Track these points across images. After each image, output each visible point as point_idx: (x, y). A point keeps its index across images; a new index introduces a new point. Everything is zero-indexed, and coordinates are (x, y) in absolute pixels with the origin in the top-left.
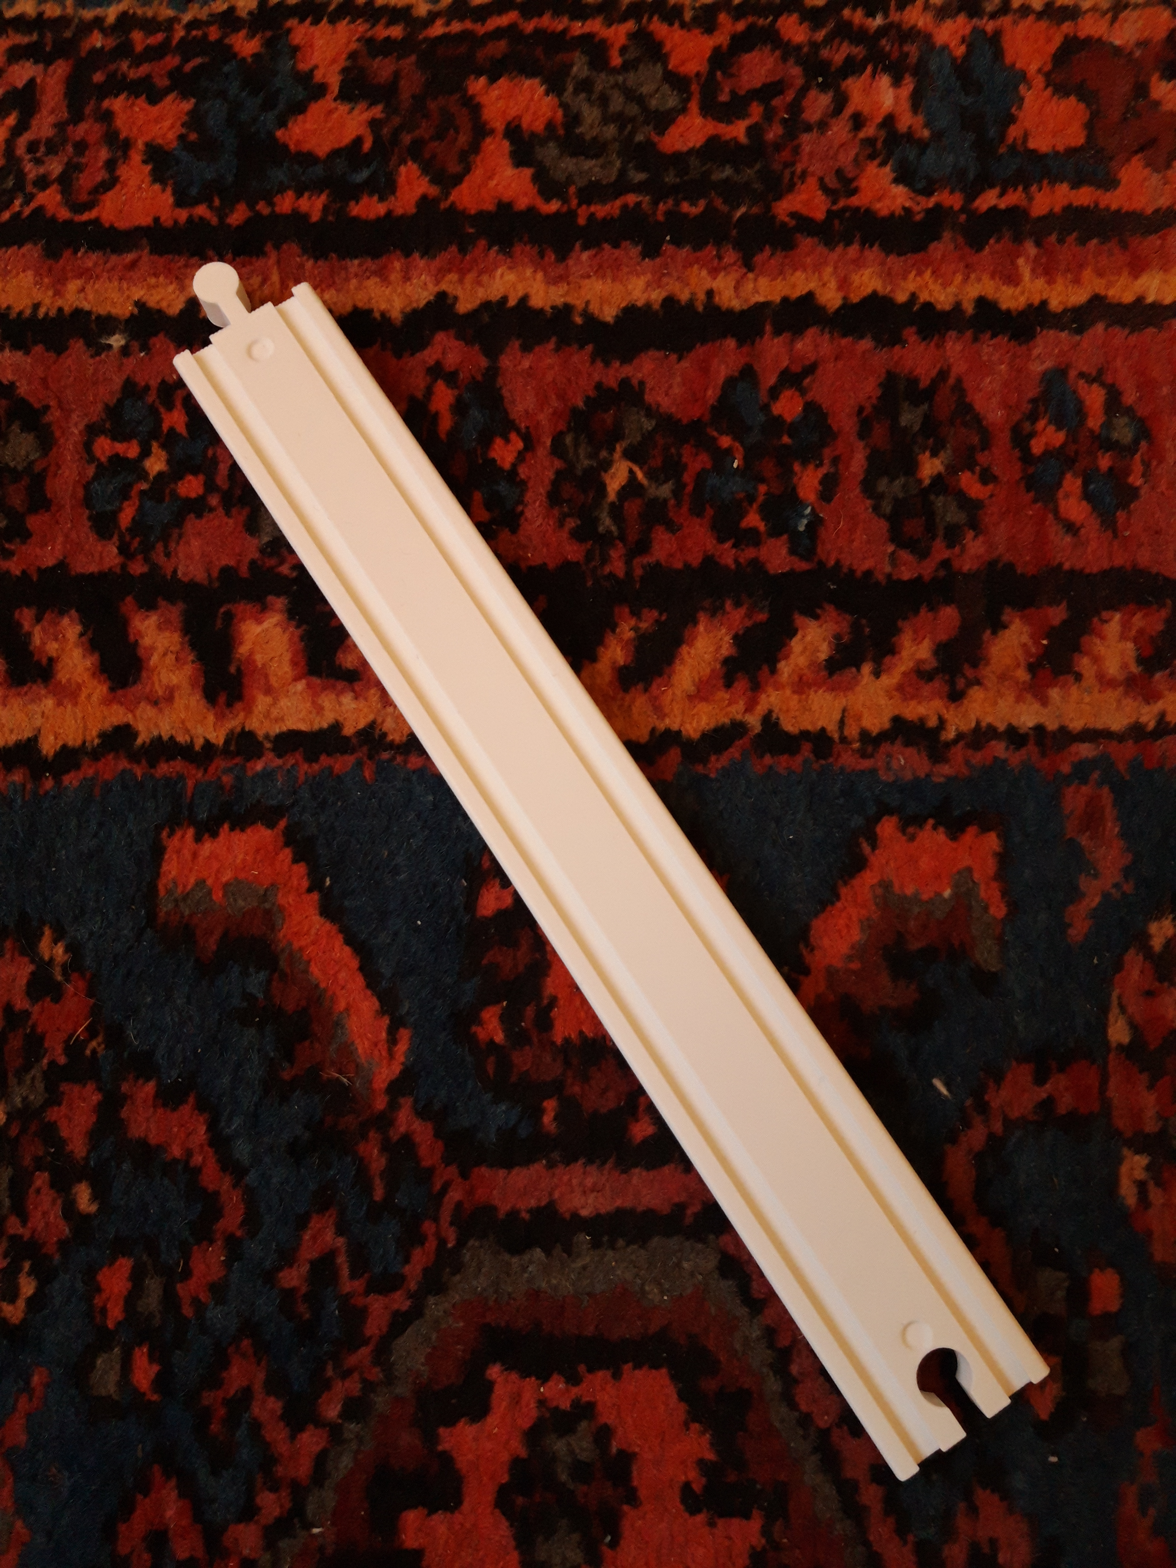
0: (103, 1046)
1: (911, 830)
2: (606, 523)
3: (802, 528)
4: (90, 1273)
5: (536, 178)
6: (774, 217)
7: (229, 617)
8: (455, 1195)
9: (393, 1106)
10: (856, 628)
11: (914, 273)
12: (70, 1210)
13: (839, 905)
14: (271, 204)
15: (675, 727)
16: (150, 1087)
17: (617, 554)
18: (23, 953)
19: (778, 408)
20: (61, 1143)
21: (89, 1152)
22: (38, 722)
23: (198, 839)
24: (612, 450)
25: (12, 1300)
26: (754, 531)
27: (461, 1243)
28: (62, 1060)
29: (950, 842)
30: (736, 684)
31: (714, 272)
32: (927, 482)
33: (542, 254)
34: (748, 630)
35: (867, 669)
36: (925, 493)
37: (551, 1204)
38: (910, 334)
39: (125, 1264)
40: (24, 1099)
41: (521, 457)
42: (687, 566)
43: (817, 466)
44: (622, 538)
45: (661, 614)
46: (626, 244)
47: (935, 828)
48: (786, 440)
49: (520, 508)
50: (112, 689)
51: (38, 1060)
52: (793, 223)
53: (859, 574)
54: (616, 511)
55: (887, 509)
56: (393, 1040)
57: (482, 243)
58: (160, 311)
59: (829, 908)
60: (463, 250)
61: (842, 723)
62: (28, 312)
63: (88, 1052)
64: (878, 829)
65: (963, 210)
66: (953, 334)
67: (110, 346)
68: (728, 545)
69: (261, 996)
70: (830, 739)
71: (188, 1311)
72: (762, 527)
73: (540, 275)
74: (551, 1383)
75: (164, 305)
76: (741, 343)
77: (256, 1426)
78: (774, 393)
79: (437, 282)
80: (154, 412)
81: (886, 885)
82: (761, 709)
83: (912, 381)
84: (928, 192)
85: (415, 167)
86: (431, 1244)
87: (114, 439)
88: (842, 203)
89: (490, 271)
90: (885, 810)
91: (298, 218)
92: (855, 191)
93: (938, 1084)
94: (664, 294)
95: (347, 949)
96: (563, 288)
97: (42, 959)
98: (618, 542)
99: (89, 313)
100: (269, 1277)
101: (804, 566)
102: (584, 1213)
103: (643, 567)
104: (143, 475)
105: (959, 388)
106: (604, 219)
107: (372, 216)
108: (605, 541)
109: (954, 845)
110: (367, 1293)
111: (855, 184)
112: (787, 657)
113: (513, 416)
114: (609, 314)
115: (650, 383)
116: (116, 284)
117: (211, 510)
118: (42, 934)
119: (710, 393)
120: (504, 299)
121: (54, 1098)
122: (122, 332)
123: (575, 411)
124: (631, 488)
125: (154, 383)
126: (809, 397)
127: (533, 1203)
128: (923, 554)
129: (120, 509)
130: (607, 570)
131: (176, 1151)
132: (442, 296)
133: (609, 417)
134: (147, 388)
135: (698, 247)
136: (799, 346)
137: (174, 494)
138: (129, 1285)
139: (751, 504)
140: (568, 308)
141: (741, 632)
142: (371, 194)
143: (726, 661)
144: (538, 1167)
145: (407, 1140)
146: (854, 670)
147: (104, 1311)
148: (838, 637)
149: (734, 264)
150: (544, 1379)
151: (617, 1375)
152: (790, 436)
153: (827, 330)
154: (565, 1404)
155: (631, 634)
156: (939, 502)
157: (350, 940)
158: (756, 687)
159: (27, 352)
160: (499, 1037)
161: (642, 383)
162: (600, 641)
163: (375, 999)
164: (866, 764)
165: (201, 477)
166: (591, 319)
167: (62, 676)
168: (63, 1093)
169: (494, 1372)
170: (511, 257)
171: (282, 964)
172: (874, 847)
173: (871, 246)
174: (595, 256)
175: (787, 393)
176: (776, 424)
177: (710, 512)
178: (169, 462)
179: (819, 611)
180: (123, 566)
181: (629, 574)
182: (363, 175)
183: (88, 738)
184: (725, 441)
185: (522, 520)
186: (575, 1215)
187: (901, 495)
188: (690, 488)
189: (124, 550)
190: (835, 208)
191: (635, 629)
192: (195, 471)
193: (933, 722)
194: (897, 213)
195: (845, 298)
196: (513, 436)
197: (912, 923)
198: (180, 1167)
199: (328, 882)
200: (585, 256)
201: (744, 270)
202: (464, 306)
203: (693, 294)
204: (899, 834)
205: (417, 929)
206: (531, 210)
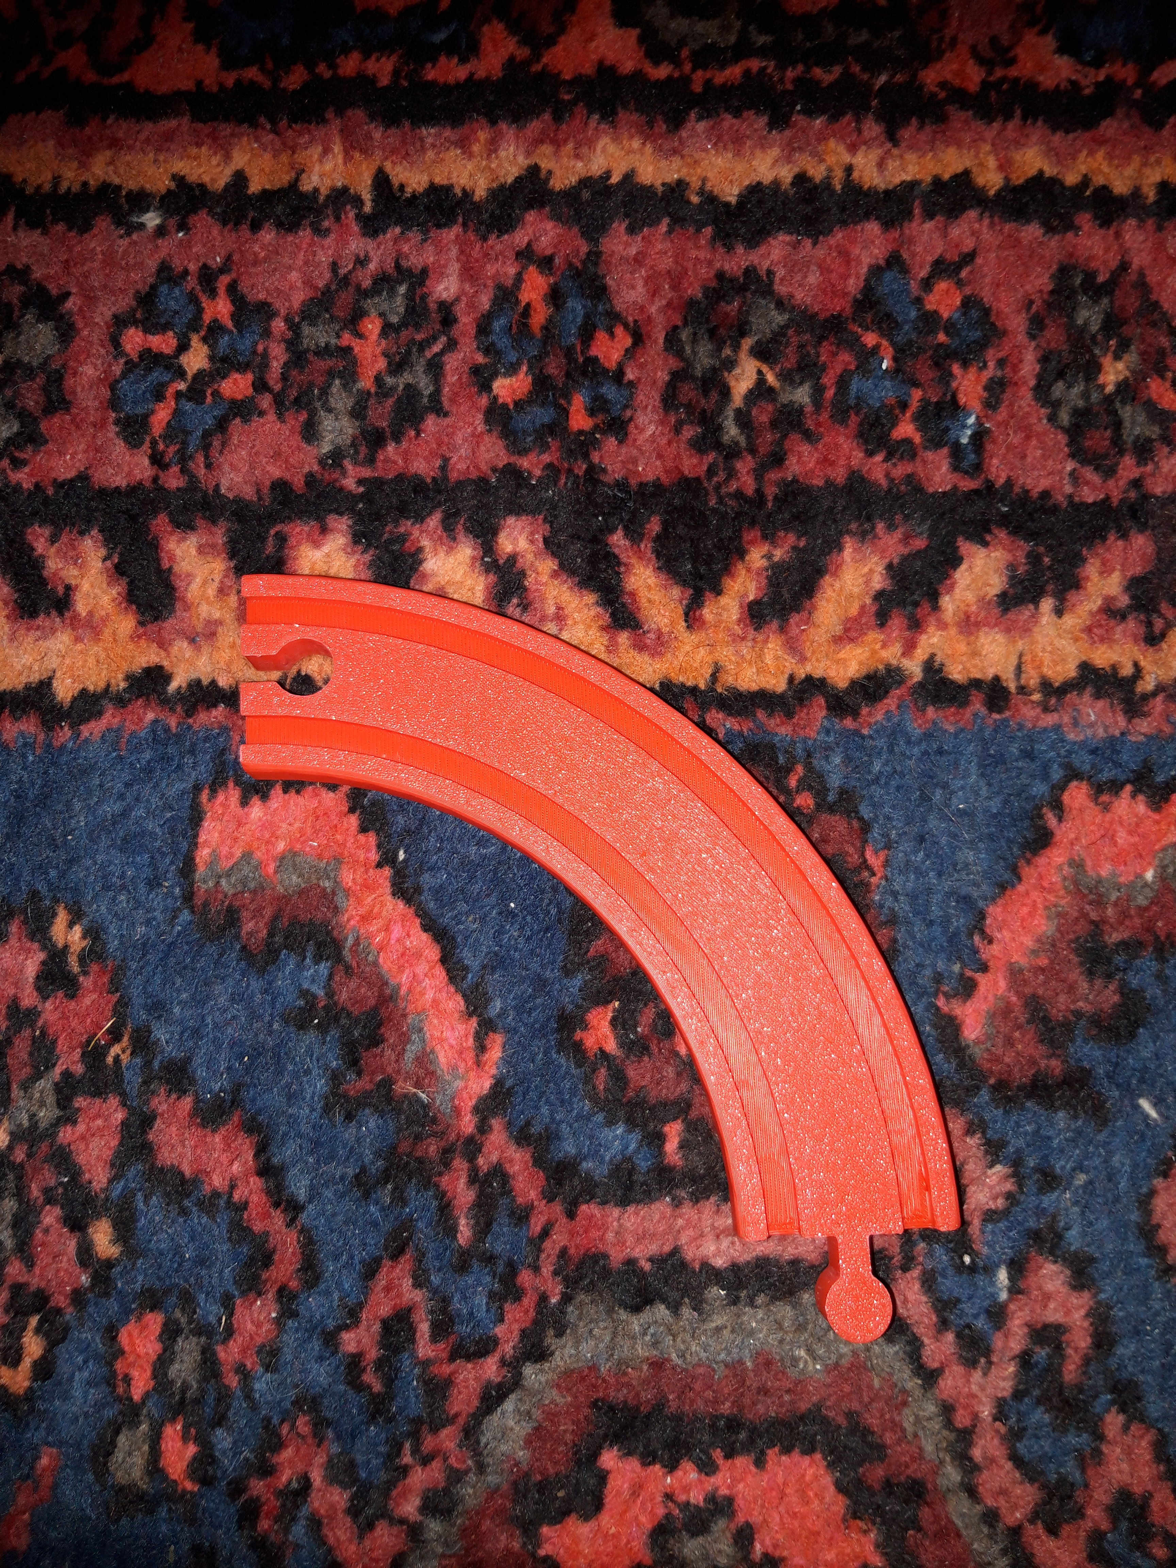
0: (129, 1052)
1: (1105, 798)
2: (732, 431)
3: (965, 441)
4: (111, 1333)
5: (641, 40)
6: (921, 87)
7: (282, 539)
8: (558, 1239)
9: (483, 1128)
10: (1034, 559)
11: (1085, 152)
12: (85, 1253)
13: (1021, 888)
14: (333, 66)
15: (818, 673)
16: (187, 1102)
17: (744, 466)
18: (32, 937)
19: (932, 302)
20: (75, 1173)
21: (110, 1181)
22: (53, 662)
23: (244, 802)
24: (737, 348)
25: (15, 1362)
26: (908, 441)
27: (567, 1299)
28: (79, 1069)
29: (1150, 813)
30: (890, 623)
31: (853, 148)
32: (1110, 389)
33: (651, 124)
34: (905, 559)
35: (1047, 604)
36: (1108, 400)
37: (676, 1251)
38: (1084, 219)
39: (155, 1321)
40: (32, 1116)
41: (630, 353)
42: (829, 483)
43: (980, 369)
44: (753, 451)
45: (799, 538)
46: (750, 114)
47: (1134, 796)
48: (942, 337)
49: (629, 413)
50: (141, 623)
51: (50, 1066)
52: (942, 95)
53: (1035, 494)
54: (743, 419)
55: (1065, 417)
56: (482, 1048)
57: (580, 109)
58: (202, 186)
59: (1008, 893)
60: (558, 118)
61: (1019, 669)
62: (47, 187)
63: (110, 1060)
64: (1066, 798)
65: (1137, 85)
66: (1132, 222)
67: (142, 226)
68: (879, 458)
69: (321, 993)
70: (1005, 690)
71: (233, 1381)
72: (917, 439)
73: (649, 148)
74: (679, 1473)
75: (206, 179)
76: (888, 224)
77: (315, 1524)
78: (927, 284)
79: (528, 154)
80: (193, 299)
81: (1078, 865)
82: (921, 654)
83: (1090, 276)
84: (1097, 64)
85: (501, 26)
86: (528, 1301)
87: (146, 331)
88: (999, 73)
89: (591, 143)
90: (1073, 774)
91: (364, 81)
92: (1012, 62)
93: (1145, 1104)
94: (796, 170)
95: (425, 936)
96: (677, 162)
97: (54, 945)
98: (745, 454)
99: (119, 188)
100: (330, 1339)
101: (968, 484)
102: (719, 1262)
103: (778, 484)
104: (181, 373)
105: (1142, 285)
106: (724, 85)
107: (451, 80)
108: (732, 453)
109: (1157, 817)
110: (452, 1358)
111: (1011, 54)
112: (951, 589)
113: (619, 305)
114: (731, 194)
115: (780, 272)
116: (151, 155)
117: (261, 414)
118: (55, 915)
119: (851, 281)
120: (608, 174)
121: (68, 1117)
122: (157, 209)
123: (692, 303)
124: (761, 391)
125: (192, 267)
126: (968, 291)
127: (653, 1248)
128: (1110, 472)
129: (153, 412)
130: (734, 486)
131: (218, 1181)
132: (534, 171)
133: (733, 307)
134: (186, 272)
135: (834, 118)
136: (955, 232)
137: (216, 394)
138: (158, 1347)
139: (904, 413)
140: (681, 185)
141: (896, 561)
142: (449, 54)
143: (879, 596)
144: (661, 1207)
145: (499, 1172)
146: (1031, 607)
147: (127, 1380)
148: (1012, 567)
149: (877, 138)
150: (672, 1467)
151: (760, 1463)
152: (947, 334)
153: (987, 214)
154: (696, 1497)
155: (764, 563)
156: (1126, 412)
157: (430, 926)
158: (916, 625)
159: (45, 232)
160: (611, 1046)
161: (770, 273)
162: (727, 570)
163: (459, 998)
164: (1050, 720)
165: (250, 377)
166: (710, 199)
167: (81, 607)
168: (79, 1110)
169: (609, 1459)
170: (615, 127)
171: (346, 952)
172: (1060, 820)
173: (1035, 120)
174: (713, 128)
175: (942, 285)
176: (930, 320)
177: (854, 420)
178: (211, 358)
179: (988, 538)
180: (155, 479)
181: (759, 491)
182: (439, 37)
183: (113, 681)
184: (870, 339)
185: (631, 427)
186: (705, 1265)
187: (1081, 403)
188: (830, 393)
189: (157, 460)
190: (992, 79)
191: (769, 556)
192: (243, 368)
193: (1127, 671)
194: (1062, 87)
195: (1007, 179)
196: (619, 331)
197: (1110, 911)
198: (222, 1203)
199: (401, 856)
200: (701, 126)
201: (889, 145)
202: (557, 184)
203: (830, 170)
204: (1092, 804)
205: (512, 914)
206: (638, 75)
